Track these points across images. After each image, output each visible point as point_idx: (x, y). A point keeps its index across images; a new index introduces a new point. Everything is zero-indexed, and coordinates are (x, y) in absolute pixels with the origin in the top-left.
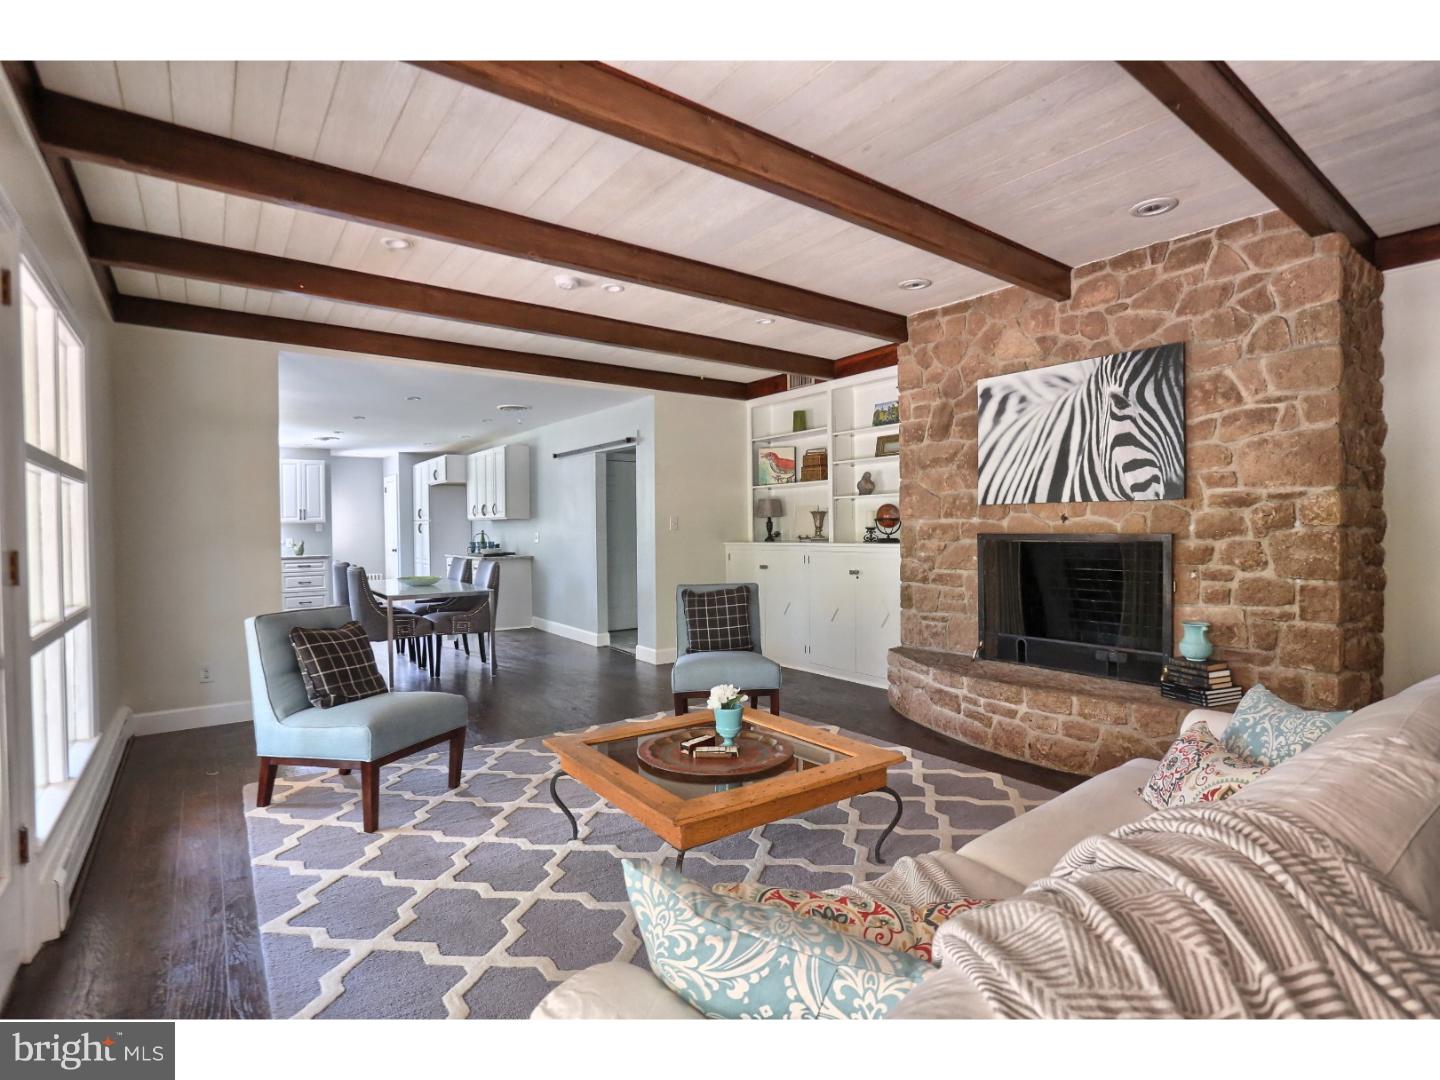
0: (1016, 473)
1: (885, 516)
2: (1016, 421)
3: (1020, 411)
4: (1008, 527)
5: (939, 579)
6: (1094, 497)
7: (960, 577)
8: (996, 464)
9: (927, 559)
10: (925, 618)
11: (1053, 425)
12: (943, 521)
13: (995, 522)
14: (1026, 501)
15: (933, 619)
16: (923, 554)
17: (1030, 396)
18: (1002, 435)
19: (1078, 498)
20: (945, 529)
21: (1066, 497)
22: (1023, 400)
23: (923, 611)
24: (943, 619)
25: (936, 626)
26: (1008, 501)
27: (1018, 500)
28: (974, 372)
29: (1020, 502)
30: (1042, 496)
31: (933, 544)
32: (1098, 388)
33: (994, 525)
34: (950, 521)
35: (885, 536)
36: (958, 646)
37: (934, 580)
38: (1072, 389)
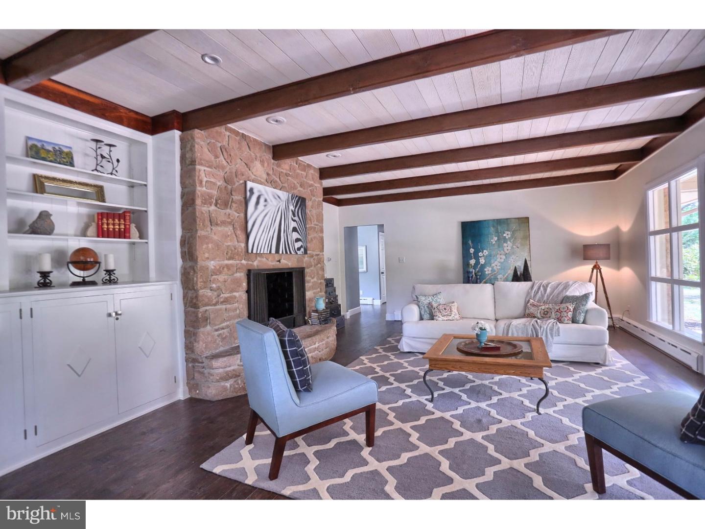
0: (264, 237)
2: (264, 210)
3: (265, 206)
4: (257, 266)
5: (226, 301)
6: (289, 253)
7: (235, 297)
9: (219, 288)
10: (217, 330)
11: (276, 218)
12: (226, 262)
13: (251, 263)
15: (223, 329)
16: (214, 285)
17: (268, 200)
19: (284, 252)
20: (228, 267)
22: (266, 201)
23: (216, 326)
24: (228, 327)
25: (224, 333)
27: (265, 252)
28: (243, 175)
29: (266, 252)
30: (273, 251)
31: (221, 278)
32: (288, 206)
33: (251, 265)
34: (231, 262)
35: (80, 280)
36: (236, 341)
37: (222, 303)
38: (281, 203)
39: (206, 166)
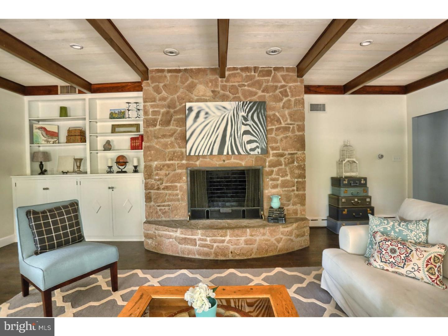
0: (204, 142)
1: (121, 161)
2: (204, 122)
3: (206, 118)
4: (199, 165)
5: (166, 188)
6: (236, 153)
7: (176, 186)
8: (195, 138)
9: (160, 179)
10: (159, 206)
11: (220, 124)
12: (168, 162)
13: (193, 162)
14: (209, 154)
15: (163, 206)
16: (157, 177)
17: (210, 112)
18: (197, 127)
19: (230, 153)
20: (168, 166)
21: (225, 153)
22: (207, 113)
23: (158, 203)
24: (169, 205)
25: (165, 209)
26: (201, 154)
27: (205, 153)
28: (184, 99)
29: (206, 154)
30: (215, 152)
31: (163, 172)
32: (237, 113)
33: (192, 164)
34: (171, 162)
35: (120, 170)
36: (176, 216)
37: (164, 189)
38: (227, 112)
39: (150, 102)
